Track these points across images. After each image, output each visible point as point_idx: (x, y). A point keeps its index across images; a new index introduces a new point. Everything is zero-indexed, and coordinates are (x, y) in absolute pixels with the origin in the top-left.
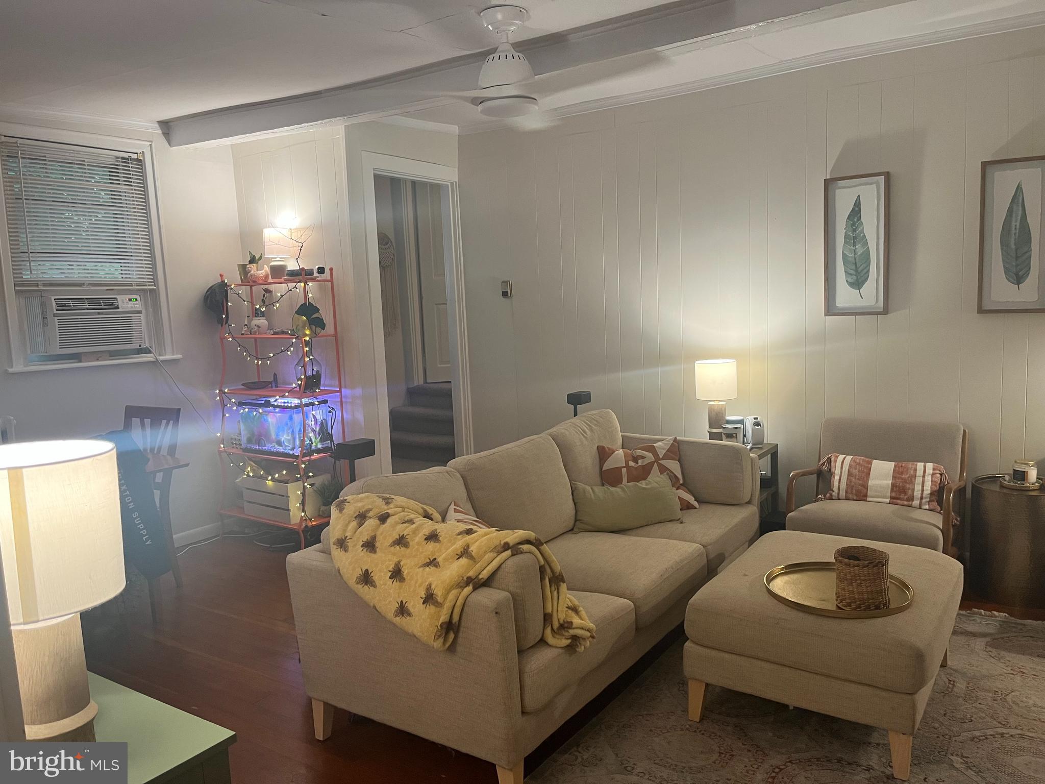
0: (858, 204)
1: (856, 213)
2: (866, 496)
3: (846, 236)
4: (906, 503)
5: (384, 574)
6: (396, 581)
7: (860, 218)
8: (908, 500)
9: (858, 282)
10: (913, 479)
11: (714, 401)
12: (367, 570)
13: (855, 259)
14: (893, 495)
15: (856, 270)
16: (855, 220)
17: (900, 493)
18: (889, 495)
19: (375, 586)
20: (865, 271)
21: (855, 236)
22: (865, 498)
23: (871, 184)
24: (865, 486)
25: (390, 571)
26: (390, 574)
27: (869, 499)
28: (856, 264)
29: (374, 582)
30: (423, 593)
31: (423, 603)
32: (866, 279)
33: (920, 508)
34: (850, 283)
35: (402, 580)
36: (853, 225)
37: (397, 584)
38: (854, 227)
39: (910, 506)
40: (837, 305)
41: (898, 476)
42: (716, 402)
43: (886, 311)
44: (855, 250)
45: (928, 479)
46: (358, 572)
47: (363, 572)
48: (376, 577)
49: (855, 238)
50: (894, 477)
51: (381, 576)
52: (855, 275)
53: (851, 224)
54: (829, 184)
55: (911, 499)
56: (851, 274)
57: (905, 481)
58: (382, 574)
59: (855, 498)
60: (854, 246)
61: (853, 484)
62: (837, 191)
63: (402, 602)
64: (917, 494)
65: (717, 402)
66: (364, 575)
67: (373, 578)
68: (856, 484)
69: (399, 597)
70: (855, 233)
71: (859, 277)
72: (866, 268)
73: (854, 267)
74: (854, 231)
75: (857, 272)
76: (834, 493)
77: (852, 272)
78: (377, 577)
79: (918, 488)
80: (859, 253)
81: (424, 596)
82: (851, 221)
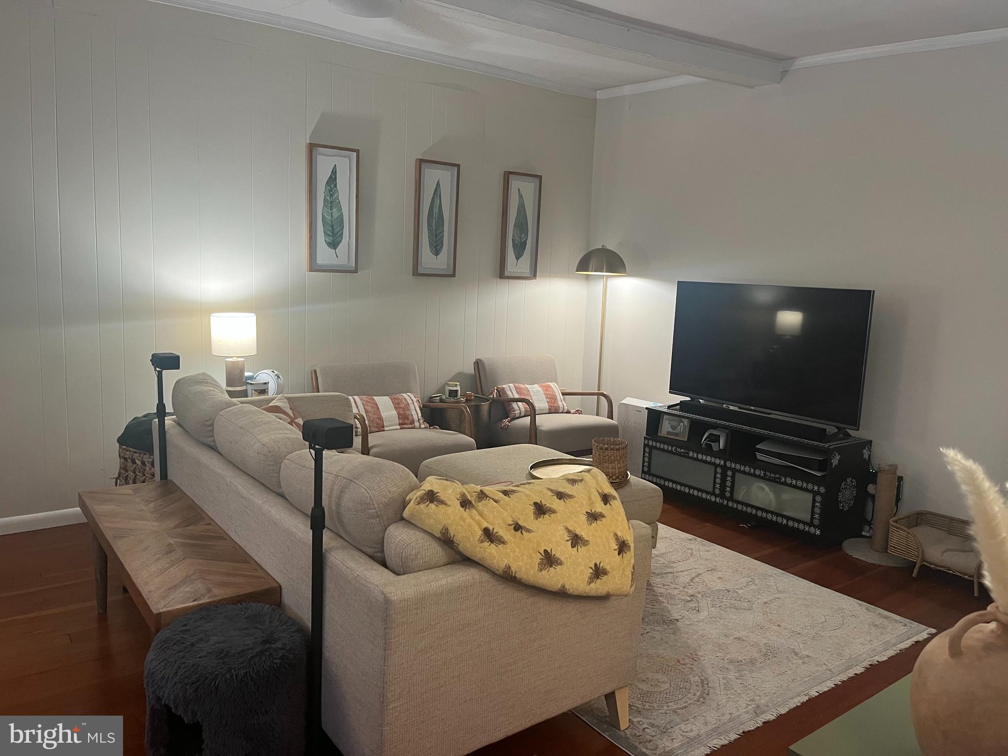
0: (334, 172)
1: (332, 180)
2: (383, 427)
3: (325, 200)
4: (411, 426)
5: (564, 546)
6: (581, 547)
7: (336, 186)
8: (411, 424)
9: (334, 244)
10: (408, 406)
11: (232, 357)
12: (545, 551)
13: (332, 222)
14: (401, 421)
15: (333, 232)
16: (332, 186)
17: (405, 419)
18: (398, 422)
19: (561, 564)
20: (340, 233)
21: (332, 201)
22: (383, 429)
23: (345, 157)
24: (381, 419)
25: (567, 541)
26: (570, 542)
27: (386, 429)
28: (332, 226)
29: (559, 559)
30: (614, 545)
31: (619, 554)
32: (340, 241)
33: (420, 428)
34: (328, 243)
35: (586, 543)
36: (330, 190)
37: (582, 550)
38: (331, 193)
39: (414, 428)
40: (318, 262)
41: (397, 406)
42: (234, 358)
43: (355, 271)
44: (332, 213)
45: (416, 404)
46: (537, 558)
47: (544, 555)
48: (557, 553)
49: (331, 202)
50: (396, 408)
51: (562, 549)
52: (332, 236)
53: (329, 190)
54: (312, 148)
55: (413, 422)
56: (329, 235)
57: (404, 409)
58: (563, 547)
59: (376, 430)
60: (331, 210)
61: (372, 418)
62: (319, 157)
63: (596, 564)
64: (415, 418)
65: (236, 358)
66: (546, 557)
67: (556, 556)
68: (374, 419)
69: (590, 561)
70: (332, 198)
71: (335, 238)
72: (340, 231)
73: (330, 229)
74: (331, 196)
75: (334, 235)
76: (359, 430)
77: (329, 233)
78: (559, 553)
79: (414, 413)
80: (335, 217)
81: (616, 547)
82: (329, 186)
